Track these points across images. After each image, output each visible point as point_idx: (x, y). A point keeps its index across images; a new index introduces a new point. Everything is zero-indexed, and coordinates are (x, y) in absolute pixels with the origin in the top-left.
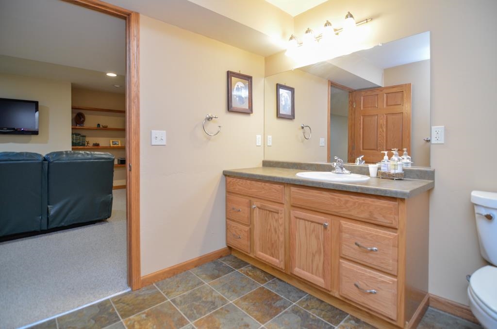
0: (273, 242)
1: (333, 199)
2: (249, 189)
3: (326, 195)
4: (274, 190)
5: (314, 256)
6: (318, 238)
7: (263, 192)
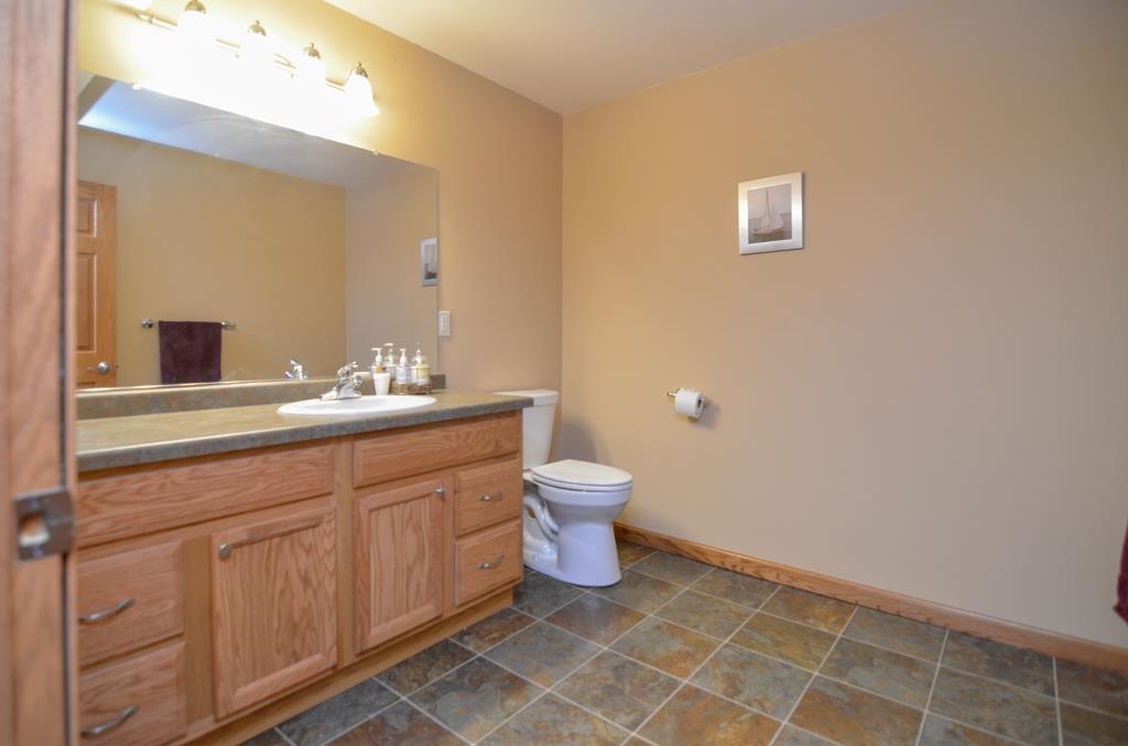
0: (297, 618)
1: (446, 438)
2: (188, 499)
3: (436, 434)
4: (304, 467)
5: (410, 570)
6: (417, 529)
7: (261, 486)
